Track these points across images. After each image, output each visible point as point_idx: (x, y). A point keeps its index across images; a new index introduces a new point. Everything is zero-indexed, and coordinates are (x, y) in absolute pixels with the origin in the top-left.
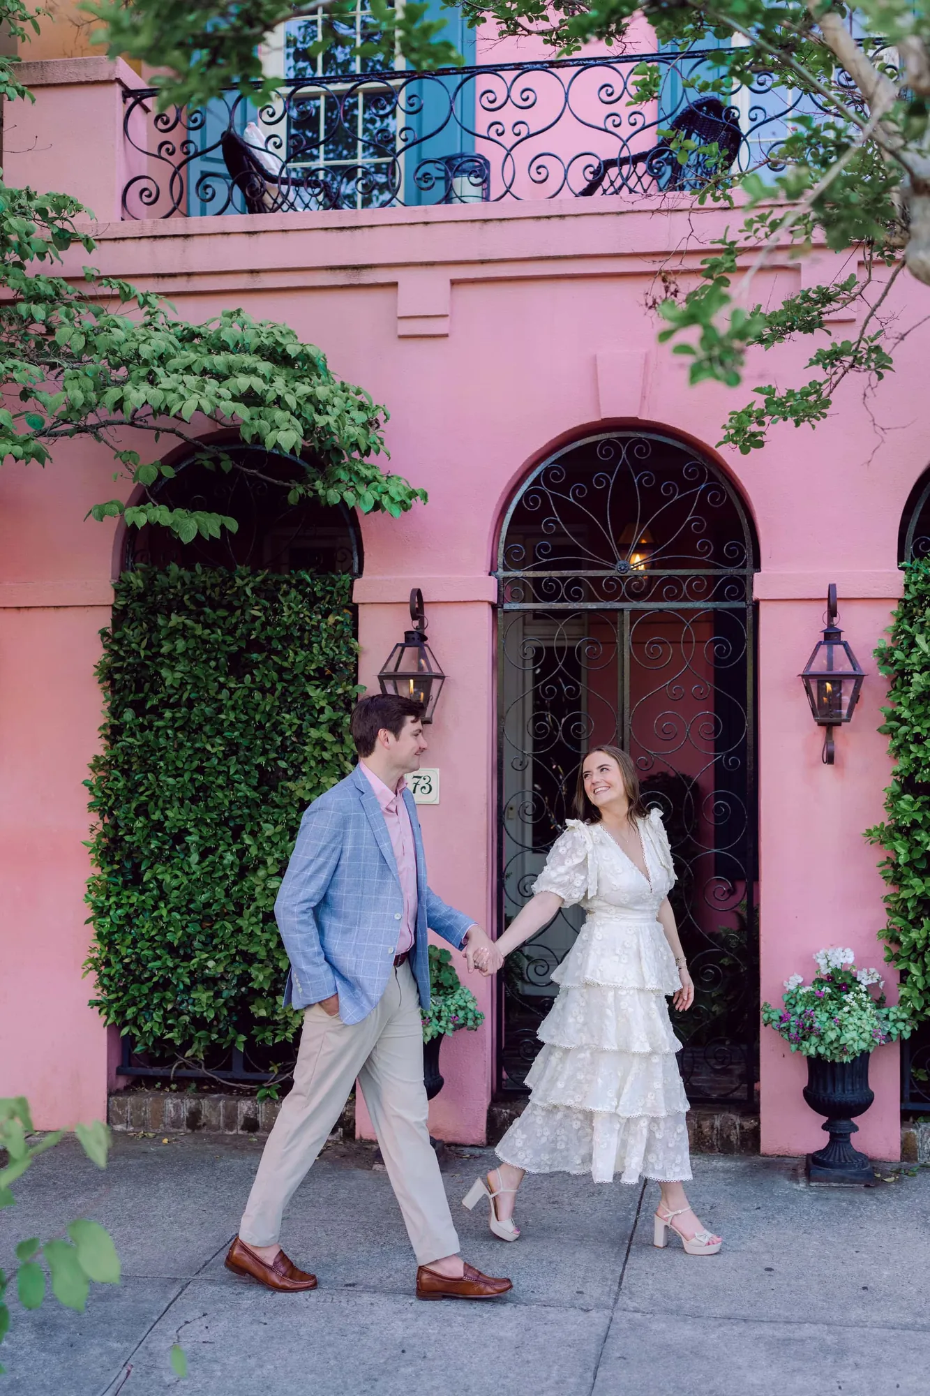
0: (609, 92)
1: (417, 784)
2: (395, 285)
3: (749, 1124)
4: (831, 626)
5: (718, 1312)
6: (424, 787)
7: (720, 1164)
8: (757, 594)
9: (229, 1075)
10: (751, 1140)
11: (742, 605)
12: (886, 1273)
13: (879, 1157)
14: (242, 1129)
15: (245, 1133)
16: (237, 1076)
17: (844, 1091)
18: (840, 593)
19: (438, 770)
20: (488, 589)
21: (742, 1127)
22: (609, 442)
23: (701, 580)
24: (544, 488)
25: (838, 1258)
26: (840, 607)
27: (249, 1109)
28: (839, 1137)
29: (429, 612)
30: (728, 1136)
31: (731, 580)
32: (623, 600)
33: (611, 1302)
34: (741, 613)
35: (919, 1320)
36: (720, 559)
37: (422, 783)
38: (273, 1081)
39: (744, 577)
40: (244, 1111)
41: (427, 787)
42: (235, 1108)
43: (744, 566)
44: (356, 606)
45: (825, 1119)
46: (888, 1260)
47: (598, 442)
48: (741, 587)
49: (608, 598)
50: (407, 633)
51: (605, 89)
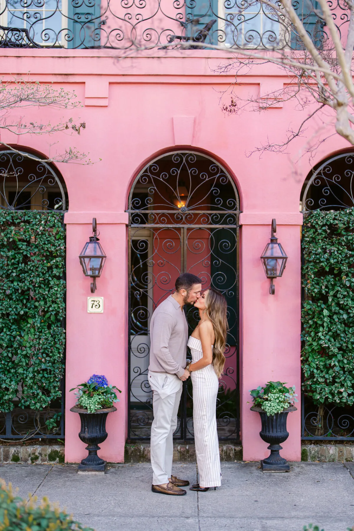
0: (178, 4)
1: (93, 304)
2: (84, 83)
3: (238, 448)
4: (272, 236)
5: (240, 516)
6: (97, 305)
7: (227, 465)
8: (242, 222)
9: (4, 436)
10: (239, 455)
11: (235, 226)
12: (302, 500)
13: (292, 460)
14: (12, 461)
15: (13, 462)
16: (9, 437)
17: (277, 432)
18: (277, 222)
19: (103, 298)
20: (125, 218)
21: (235, 450)
22: (177, 155)
23: (217, 215)
24: (149, 174)
25: (282, 496)
26: (278, 229)
27: (15, 451)
28: (274, 452)
29: (99, 228)
30: (229, 454)
31: (230, 216)
32: (184, 223)
33: (196, 515)
34: (234, 230)
35: (318, 514)
36: (226, 206)
37: (96, 303)
38: (25, 438)
39: (235, 214)
40: (13, 453)
41: (98, 305)
42: (8, 451)
43: (236, 210)
44: (65, 225)
45: (269, 444)
46: (302, 495)
47: (173, 155)
48: (234, 219)
49: (177, 223)
50: (91, 238)
51: (176, 2)
